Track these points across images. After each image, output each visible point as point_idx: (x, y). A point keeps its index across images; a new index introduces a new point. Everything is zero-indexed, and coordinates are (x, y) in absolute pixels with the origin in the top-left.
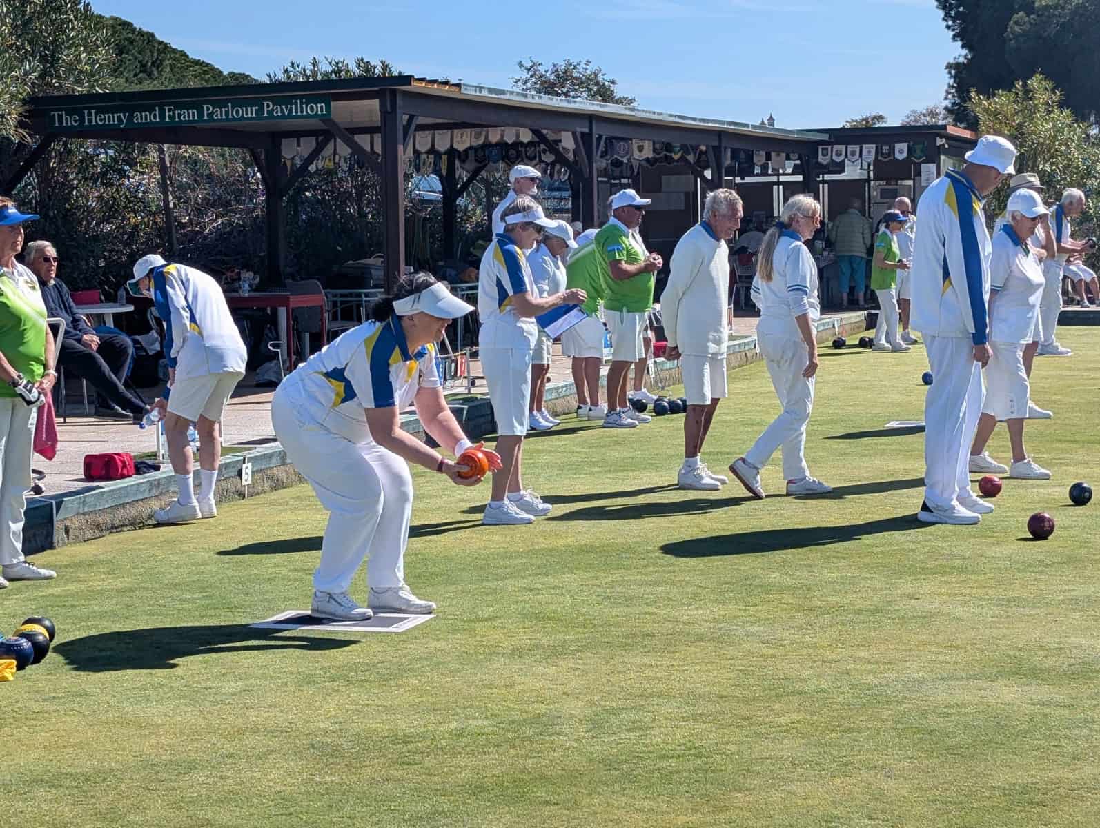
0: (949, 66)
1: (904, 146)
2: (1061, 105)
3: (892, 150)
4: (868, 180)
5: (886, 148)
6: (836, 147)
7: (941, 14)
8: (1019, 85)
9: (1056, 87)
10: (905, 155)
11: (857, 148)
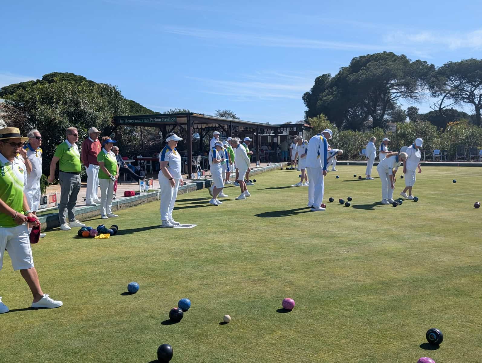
0: (305, 112)
1: (295, 128)
2: (327, 120)
3: (293, 129)
4: (288, 135)
5: (292, 129)
6: (282, 128)
7: (303, 101)
8: (318, 116)
9: (325, 116)
10: (296, 130)
11: (286, 128)
